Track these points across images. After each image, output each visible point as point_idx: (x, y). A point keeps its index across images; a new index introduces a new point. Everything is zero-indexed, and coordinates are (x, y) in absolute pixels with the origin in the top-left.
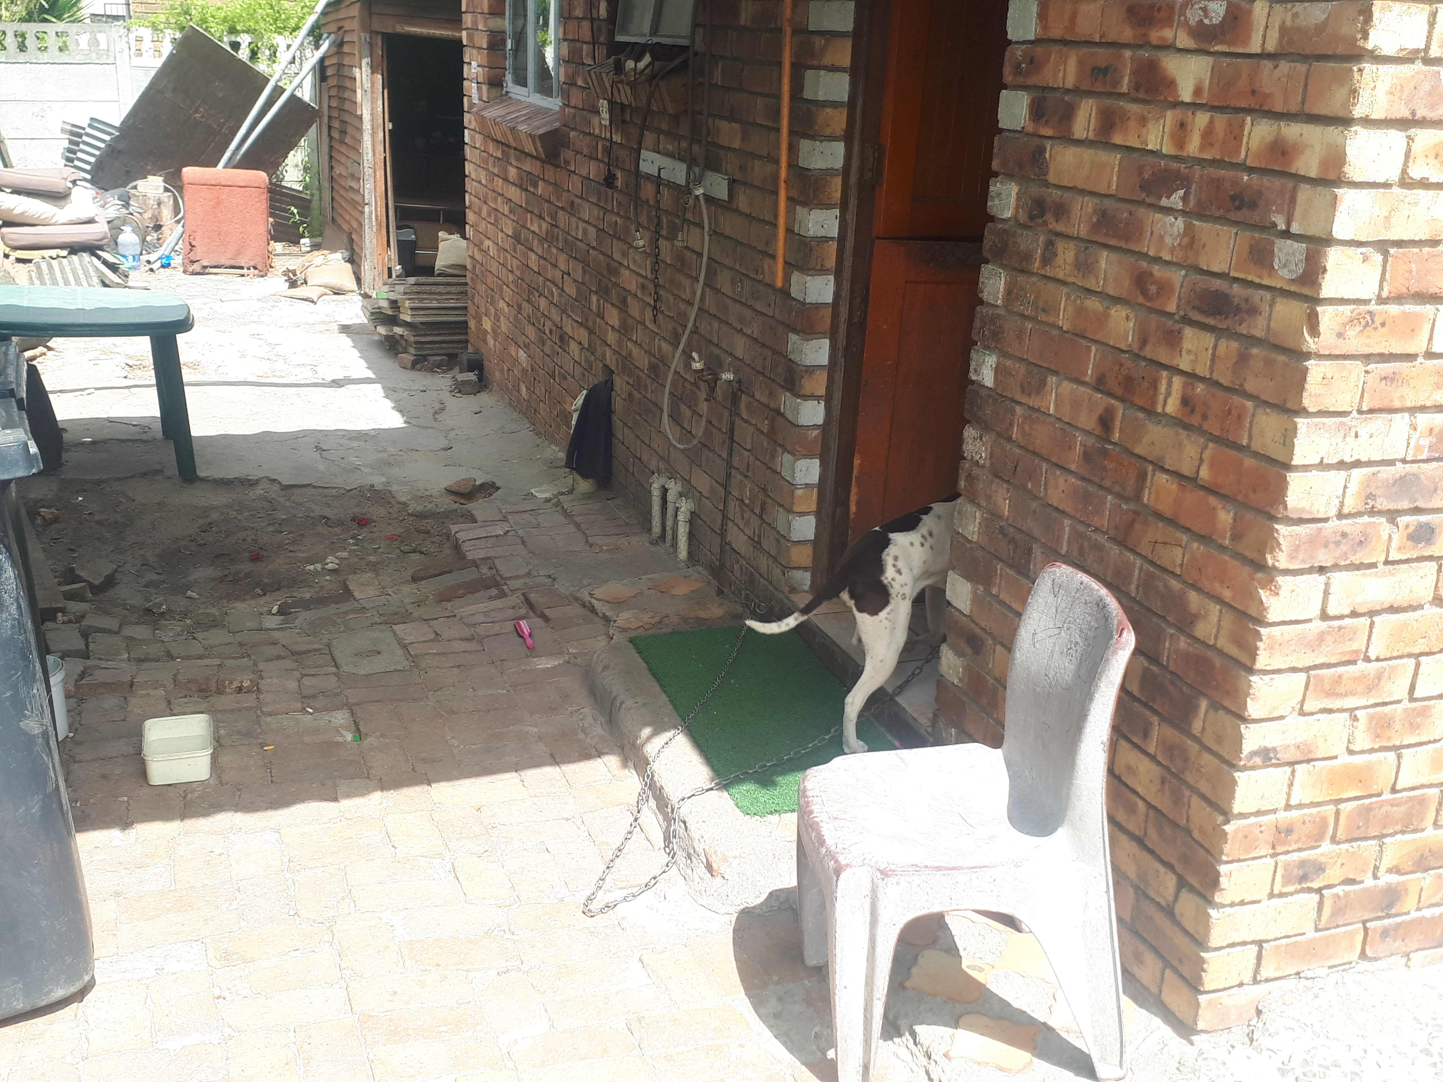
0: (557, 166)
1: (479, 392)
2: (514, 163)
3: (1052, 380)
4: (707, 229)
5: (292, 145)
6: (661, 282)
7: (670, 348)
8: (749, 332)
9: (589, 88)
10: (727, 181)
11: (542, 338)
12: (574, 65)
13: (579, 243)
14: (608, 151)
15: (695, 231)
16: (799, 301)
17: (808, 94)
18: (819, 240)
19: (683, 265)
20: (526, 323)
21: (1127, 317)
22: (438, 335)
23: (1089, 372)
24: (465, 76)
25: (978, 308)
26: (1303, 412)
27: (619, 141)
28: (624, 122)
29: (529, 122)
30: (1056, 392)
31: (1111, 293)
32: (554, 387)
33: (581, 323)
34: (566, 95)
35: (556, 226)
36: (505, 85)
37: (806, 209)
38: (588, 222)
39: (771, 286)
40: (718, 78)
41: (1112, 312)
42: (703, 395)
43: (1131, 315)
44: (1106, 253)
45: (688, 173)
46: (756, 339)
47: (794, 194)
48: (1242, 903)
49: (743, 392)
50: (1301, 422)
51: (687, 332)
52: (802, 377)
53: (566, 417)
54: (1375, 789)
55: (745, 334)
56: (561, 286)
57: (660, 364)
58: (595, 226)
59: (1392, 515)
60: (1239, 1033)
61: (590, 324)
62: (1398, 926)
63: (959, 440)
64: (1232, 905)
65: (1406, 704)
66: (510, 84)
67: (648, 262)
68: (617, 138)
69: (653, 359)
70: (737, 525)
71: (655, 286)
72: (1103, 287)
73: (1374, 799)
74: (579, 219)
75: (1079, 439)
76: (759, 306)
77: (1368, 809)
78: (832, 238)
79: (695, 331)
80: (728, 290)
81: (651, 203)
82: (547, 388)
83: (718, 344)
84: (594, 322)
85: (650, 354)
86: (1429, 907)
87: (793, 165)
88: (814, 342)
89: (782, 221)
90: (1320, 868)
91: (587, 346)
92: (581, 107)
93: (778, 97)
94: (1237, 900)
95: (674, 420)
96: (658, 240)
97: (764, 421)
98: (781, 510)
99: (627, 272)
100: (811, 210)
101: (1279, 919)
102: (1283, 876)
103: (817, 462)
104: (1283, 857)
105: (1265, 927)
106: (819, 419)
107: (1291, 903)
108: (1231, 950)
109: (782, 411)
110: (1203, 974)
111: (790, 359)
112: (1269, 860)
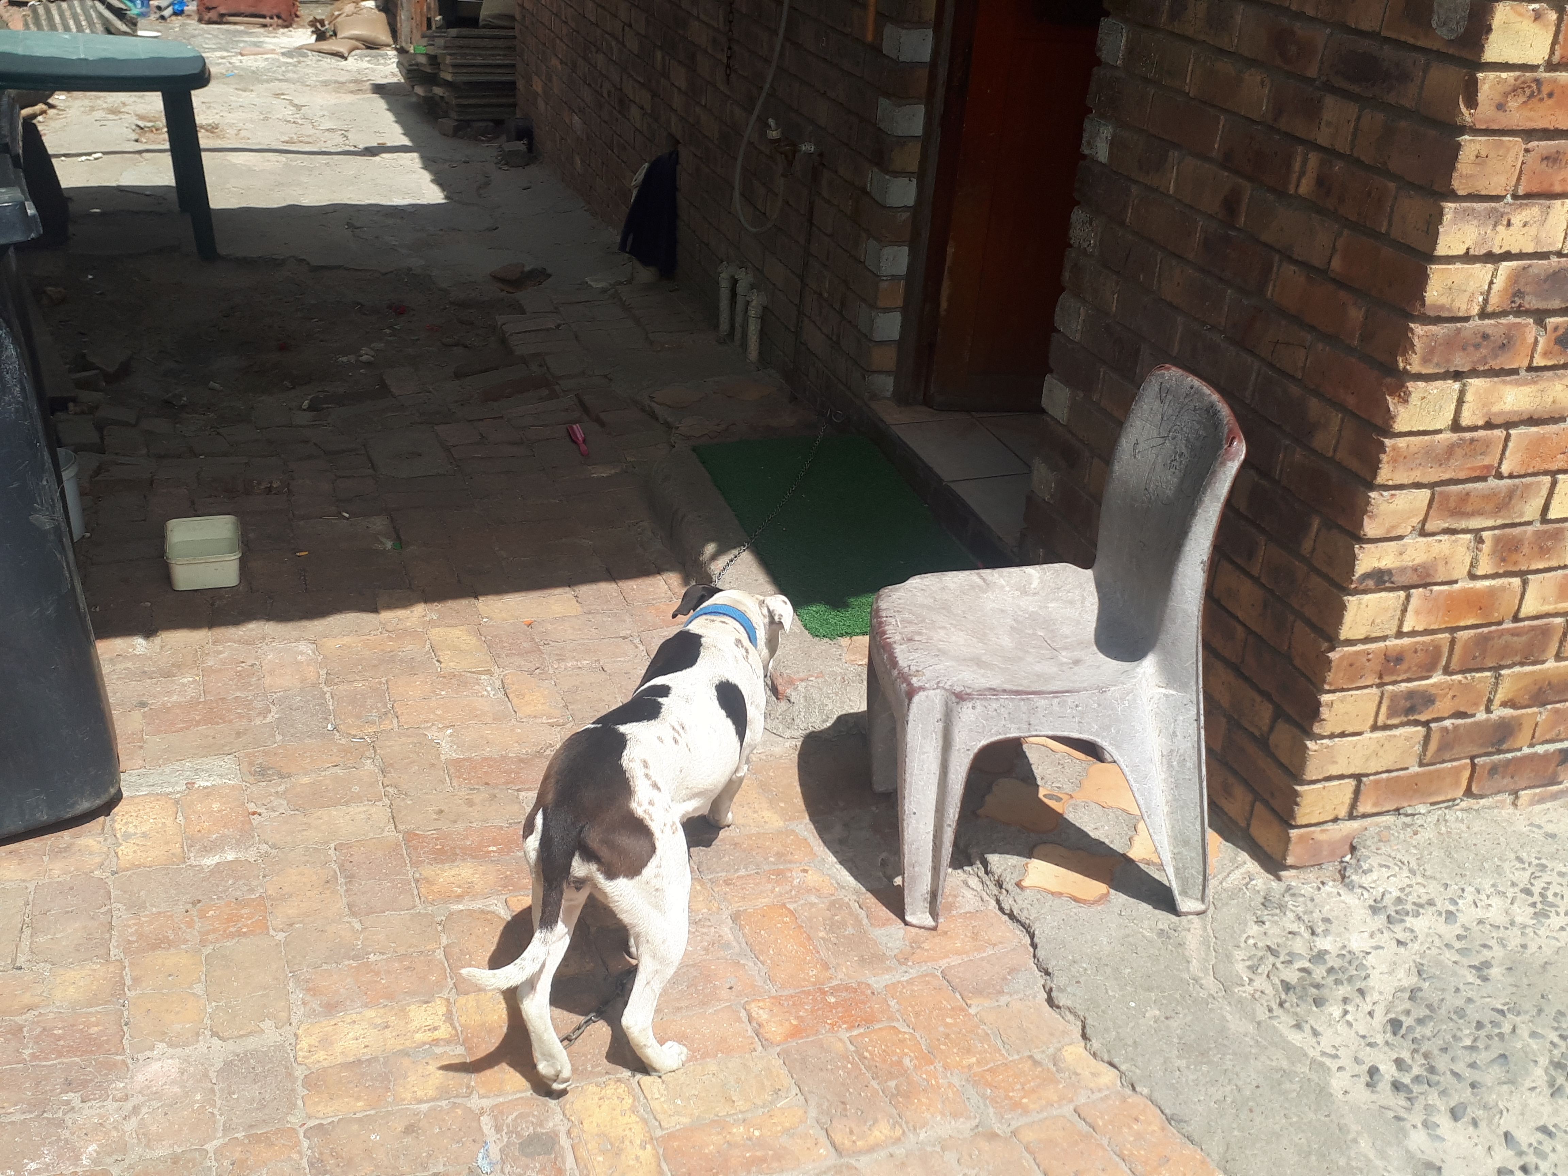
1: (529, 164)
3: (1174, 155)
6: (735, 35)
7: (744, 114)
8: (833, 96)
11: (599, 102)
16: (891, 59)
19: (760, 16)
20: (581, 82)
21: (1262, 83)
22: (483, 97)
23: (1216, 146)
25: (1095, 70)
26: (1453, 196)
30: (1177, 169)
31: (1246, 54)
32: (611, 158)
33: (643, 84)
39: (860, 41)
41: (1246, 76)
42: (780, 169)
43: (1267, 81)
44: (1242, 6)
46: (841, 104)
48: (1343, 735)
49: (825, 166)
50: (1449, 207)
51: (764, 94)
52: (892, 150)
53: (624, 193)
54: (1496, 616)
55: (829, 98)
56: (621, 39)
57: (732, 133)
59: (1540, 316)
60: (1331, 868)
61: (654, 85)
62: (1509, 762)
63: (1066, 225)
64: (1332, 736)
65: (1538, 526)
67: (721, 12)
69: (724, 128)
70: (814, 323)
71: (729, 40)
72: (1237, 46)
73: (1493, 628)
75: (1201, 223)
76: (846, 64)
77: (1486, 638)
79: (772, 94)
80: (811, 46)
82: (605, 161)
83: (798, 110)
84: (659, 83)
85: (721, 121)
86: (1543, 743)
88: (908, 109)
90: (1428, 699)
91: (650, 111)
94: (1338, 731)
95: (746, 198)
97: (847, 201)
98: (863, 305)
99: (696, 23)
101: (1381, 753)
102: (1389, 708)
103: (906, 249)
104: (1390, 687)
105: (1367, 760)
106: (910, 200)
107: (1395, 736)
108: (1327, 784)
109: (868, 189)
110: (1296, 808)
111: (880, 129)
112: (1374, 690)
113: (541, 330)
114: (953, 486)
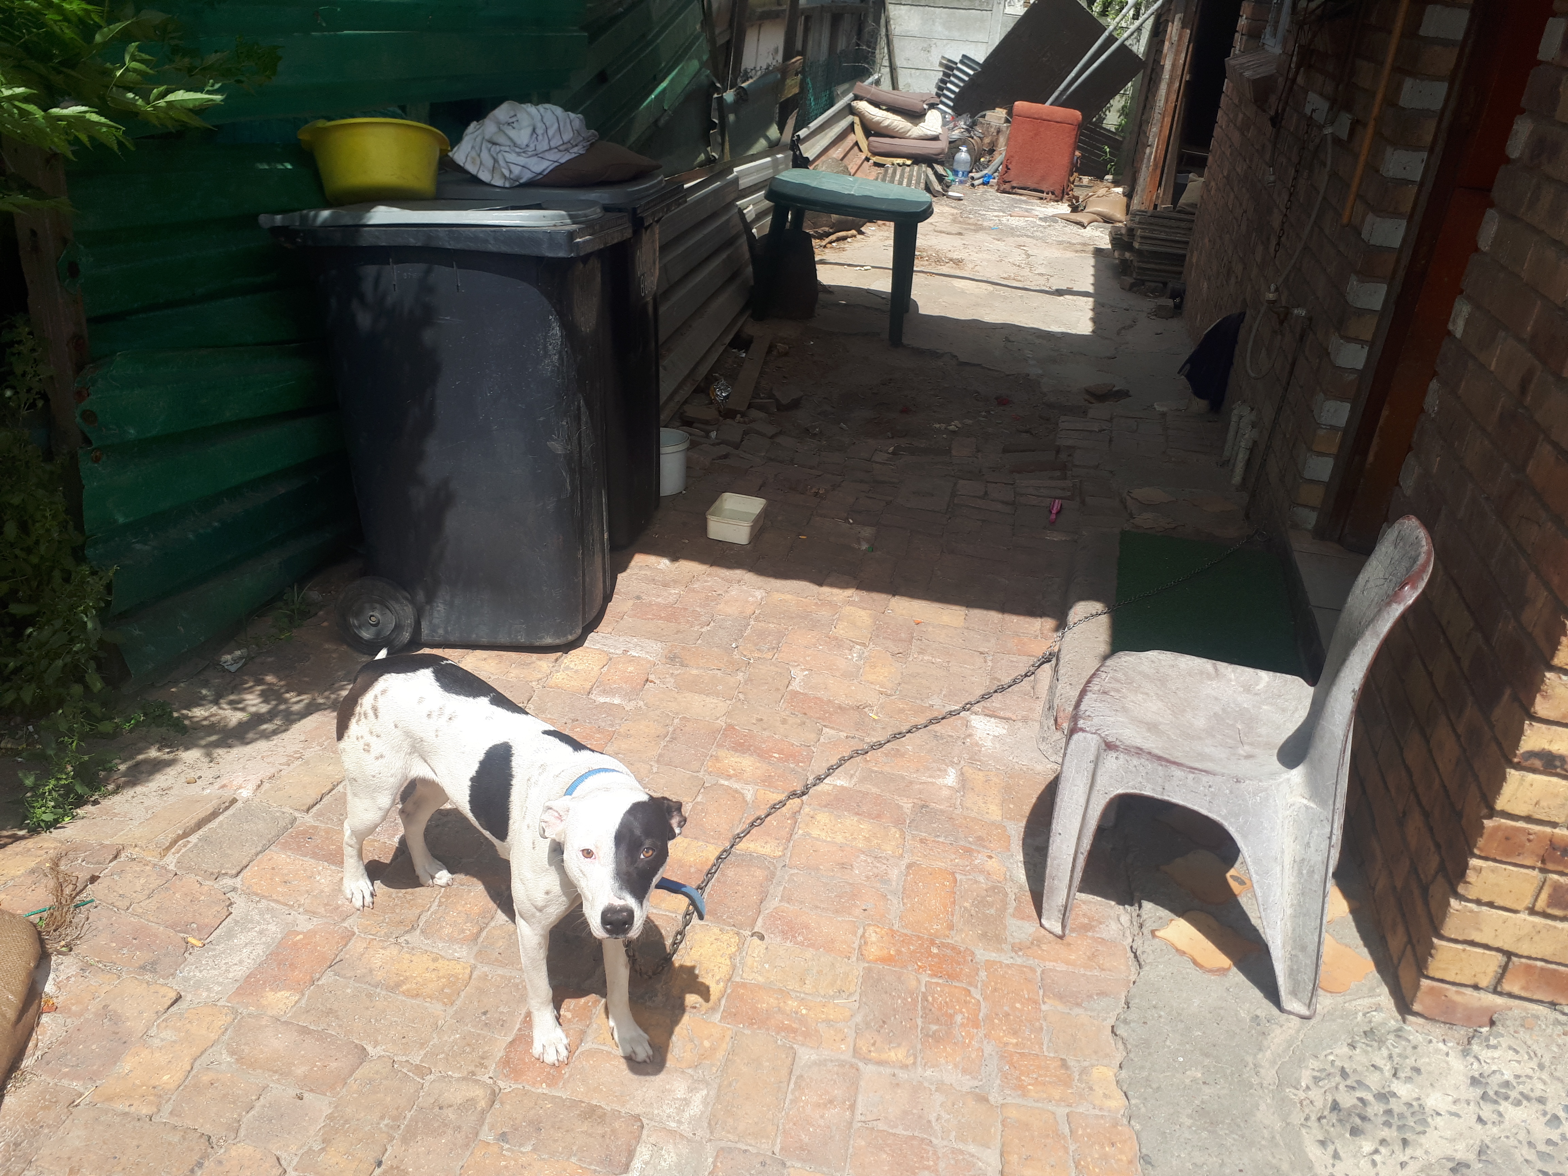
48: (1491, 905)
60: (1462, 1032)
64: (1478, 902)
94: (1485, 899)
101: (1536, 938)
102: (1550, 896)
104: (1555, 877)
105: (1518, 940)
107: (1555, 927)
108: (1468, 948)
110: (1430, 959)
112: (1536, 873)
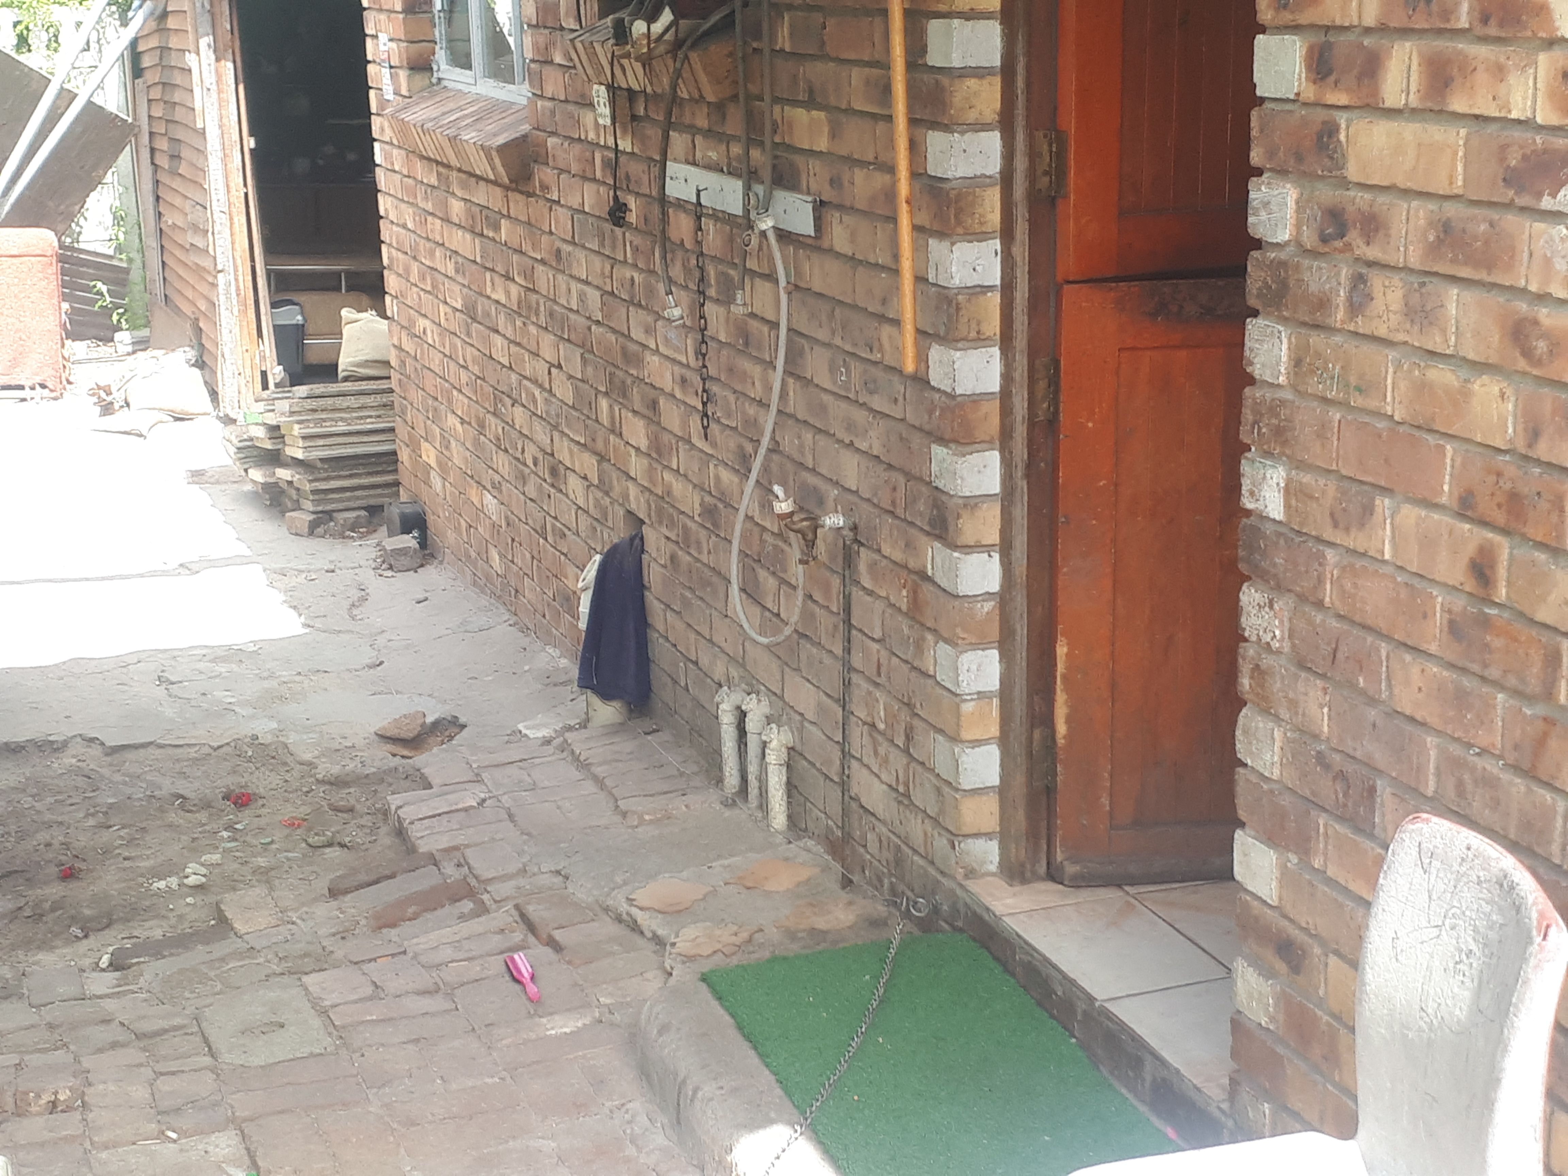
0: (529, 195)
1: (422, 566)
2: (459, 193)
3: (1383, 504)
4: (783, 282)
5: (92, 183)
6: (712, 372)
7: (736, 480)
8: (863, 446)
9: (574, 67)
10: (810, 207)
11: (522, 473)
12: (547, 31)
13: (572, 316)
14: (613, 166)
15: (763, 287)
16: (945, 392)
17: (934, 59)
18: (971, 291)
19: (746, 344)
20: (494, 448)
21: (1502, 395)
22: (351, 476)
23: (1446, 488)
24: (369, 57)
25: (1247, 391)
27: (629, 150)
28: (634, 118)
29: (479, 126)
30: (1392, 524)
31: (1471, 356)
32: (545, 551)
33: (585, 445)
34: (536, 80)
35: (534, 290)
36: (435, 68)
37: (946, 244)
38: (587, 283)
39: (897, 371)
40: (784, 40)
41: (1476, 387)
42: (795, 552)
43: (1509, 392)
44: (1456, 291)
45: (746, 195)
46: (877, 457)
47: (923, 219)
49: (861, 544)
51: (762, 451)
52: (959, 516)
53: (570, 600)
55: (858, 450)
56: (547, 386)
57: (721, 506)
58: (598, 288)
61: (600, 445)
63: (1234, 611)
66: (444, 66)
67: (689, 341)
68: (625, 145)
69: (708, 499)
70: (867, 767)
71: (704, 380)
72: (1455, 346)
74: (571, 276)
75: (1440, 599)
76: (878, 403)
78: (991, 288)
79: (775, 449)
80: (823, 379)
81: (688, 245)
82: (535, 554)
83: (814, 470)
84: (607, 442)
85: (703, 489)
87: (916, 174)
88: (975, 459)
89: (906, 265)
91: (596, 482)
92: (563, 98)
93: (885, 65)
95: (749, 595)
96: (703, 305)
97: (900, 591)
98: (940, 738)
99: (656, 358)
100: (953, 244)
103: (994, 654)
106: (994, 584)
109: (930, 573)
111: (936, 488)
113: (458, 810)
114: (1112, 1007)
